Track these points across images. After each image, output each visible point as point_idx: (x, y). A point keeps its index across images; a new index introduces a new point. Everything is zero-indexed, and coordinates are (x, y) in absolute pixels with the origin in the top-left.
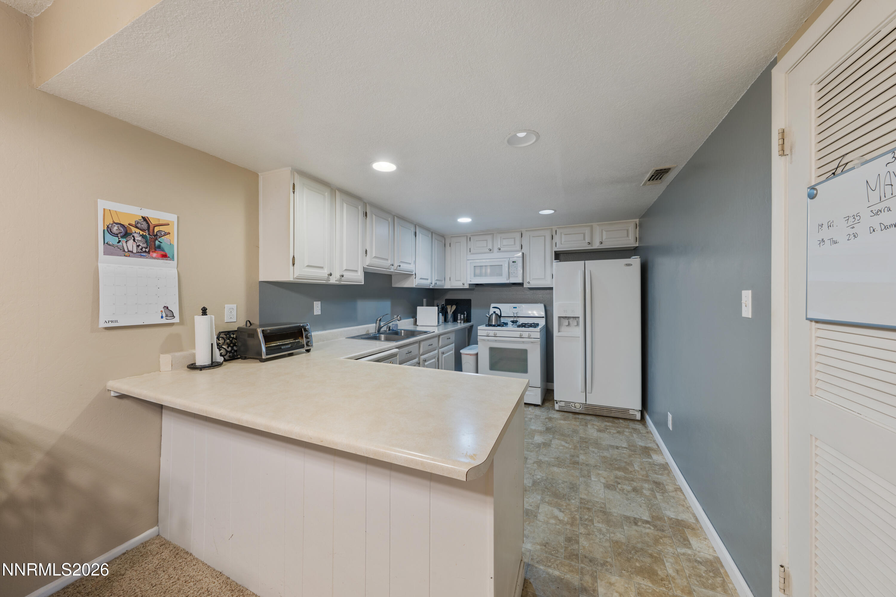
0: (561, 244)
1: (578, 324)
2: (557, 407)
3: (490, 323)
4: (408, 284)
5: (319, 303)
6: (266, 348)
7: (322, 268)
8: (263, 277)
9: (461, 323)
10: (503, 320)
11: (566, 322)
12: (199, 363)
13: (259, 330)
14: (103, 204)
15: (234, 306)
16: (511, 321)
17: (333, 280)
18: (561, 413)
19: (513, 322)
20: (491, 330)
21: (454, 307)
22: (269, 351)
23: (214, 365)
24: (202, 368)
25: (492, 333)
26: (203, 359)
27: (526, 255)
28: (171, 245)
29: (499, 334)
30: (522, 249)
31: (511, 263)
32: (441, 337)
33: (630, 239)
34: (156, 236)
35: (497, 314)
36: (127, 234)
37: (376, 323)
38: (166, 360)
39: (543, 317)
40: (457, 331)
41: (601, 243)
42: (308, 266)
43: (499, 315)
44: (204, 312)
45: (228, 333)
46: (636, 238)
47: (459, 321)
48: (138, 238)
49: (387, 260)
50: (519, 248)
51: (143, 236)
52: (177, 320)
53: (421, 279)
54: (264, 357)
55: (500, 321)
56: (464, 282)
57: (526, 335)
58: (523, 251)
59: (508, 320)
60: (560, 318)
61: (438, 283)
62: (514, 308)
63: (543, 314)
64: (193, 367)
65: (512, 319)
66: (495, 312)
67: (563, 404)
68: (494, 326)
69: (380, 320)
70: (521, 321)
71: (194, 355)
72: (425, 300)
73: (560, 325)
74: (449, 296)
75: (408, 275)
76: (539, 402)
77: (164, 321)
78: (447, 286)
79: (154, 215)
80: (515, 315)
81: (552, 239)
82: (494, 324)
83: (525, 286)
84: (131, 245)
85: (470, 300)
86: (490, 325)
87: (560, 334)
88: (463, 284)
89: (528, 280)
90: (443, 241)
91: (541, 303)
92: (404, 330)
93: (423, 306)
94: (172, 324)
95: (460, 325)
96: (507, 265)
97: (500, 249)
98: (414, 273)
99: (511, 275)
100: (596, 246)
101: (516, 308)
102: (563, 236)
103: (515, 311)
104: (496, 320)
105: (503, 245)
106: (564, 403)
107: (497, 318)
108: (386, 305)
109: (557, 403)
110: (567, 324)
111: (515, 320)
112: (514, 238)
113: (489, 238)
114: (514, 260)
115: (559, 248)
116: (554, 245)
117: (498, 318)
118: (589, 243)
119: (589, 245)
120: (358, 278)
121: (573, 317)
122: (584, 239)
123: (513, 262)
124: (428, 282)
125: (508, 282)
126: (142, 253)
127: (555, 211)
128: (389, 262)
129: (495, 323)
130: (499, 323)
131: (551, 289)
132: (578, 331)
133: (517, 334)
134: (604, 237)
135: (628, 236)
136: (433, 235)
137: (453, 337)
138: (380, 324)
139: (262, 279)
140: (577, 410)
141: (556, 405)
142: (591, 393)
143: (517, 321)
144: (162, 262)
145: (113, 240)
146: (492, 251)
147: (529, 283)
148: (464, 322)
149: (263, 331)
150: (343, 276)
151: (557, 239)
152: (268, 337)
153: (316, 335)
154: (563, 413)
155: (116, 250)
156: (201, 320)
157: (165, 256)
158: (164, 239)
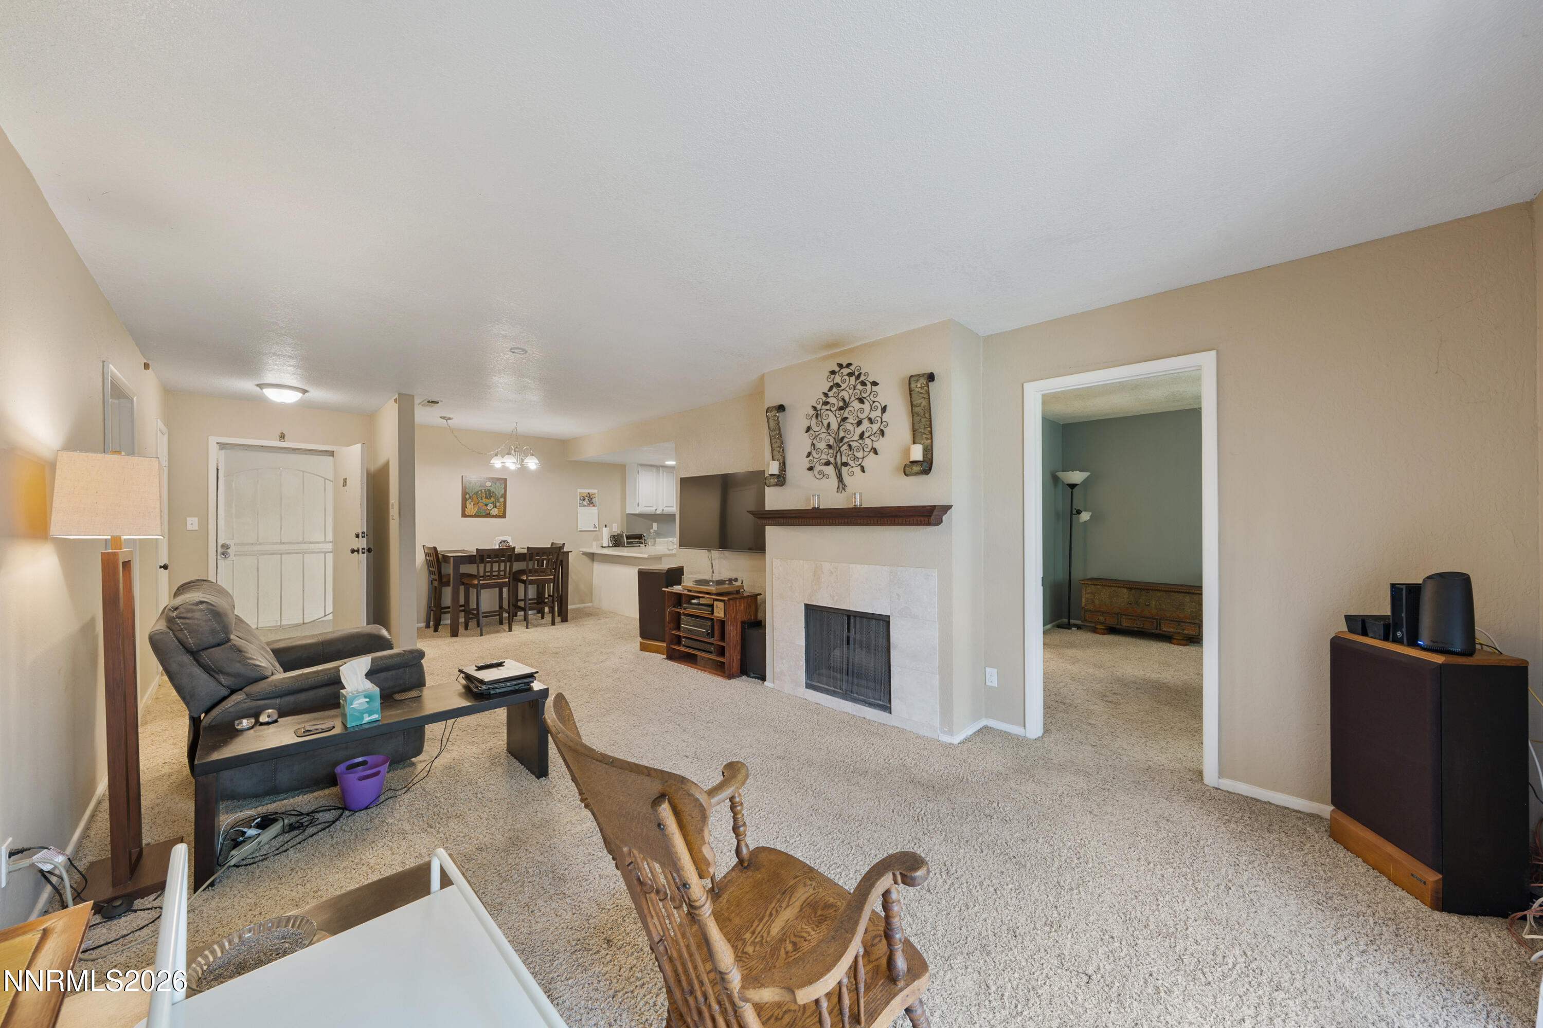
5: (656, 524)
6: (627, 542)
7: (653, 507)
13: (626, 535)
14: (579, 491)
15: (616, 525)
17: (658, 512)
22: (628, 543)
23: (609, 546)
24: (605, 547)
26: (605, 544)
34: (591, 499)
36: (584, 499)
38: (594, 543)
42: (646, 506)
44: (606, 526)
45: (614, 536)
51: (588, 499)
52: (597, 529)
54: (625, 545)
64: (603, 547)
77: (594, 529)
79: (591, 491)
84: (585, 503)
94: (596, 531)
120: (673, 510)
126: (588, 505)
139: (627, 512)
144: (593, 508)
145: (581, 502)
150: (663, 510)
152: (628, 537)
153: (651, 537)
155: (581, 505)
156: (604, 529)
157: (594, 506)
158: (594, 500)
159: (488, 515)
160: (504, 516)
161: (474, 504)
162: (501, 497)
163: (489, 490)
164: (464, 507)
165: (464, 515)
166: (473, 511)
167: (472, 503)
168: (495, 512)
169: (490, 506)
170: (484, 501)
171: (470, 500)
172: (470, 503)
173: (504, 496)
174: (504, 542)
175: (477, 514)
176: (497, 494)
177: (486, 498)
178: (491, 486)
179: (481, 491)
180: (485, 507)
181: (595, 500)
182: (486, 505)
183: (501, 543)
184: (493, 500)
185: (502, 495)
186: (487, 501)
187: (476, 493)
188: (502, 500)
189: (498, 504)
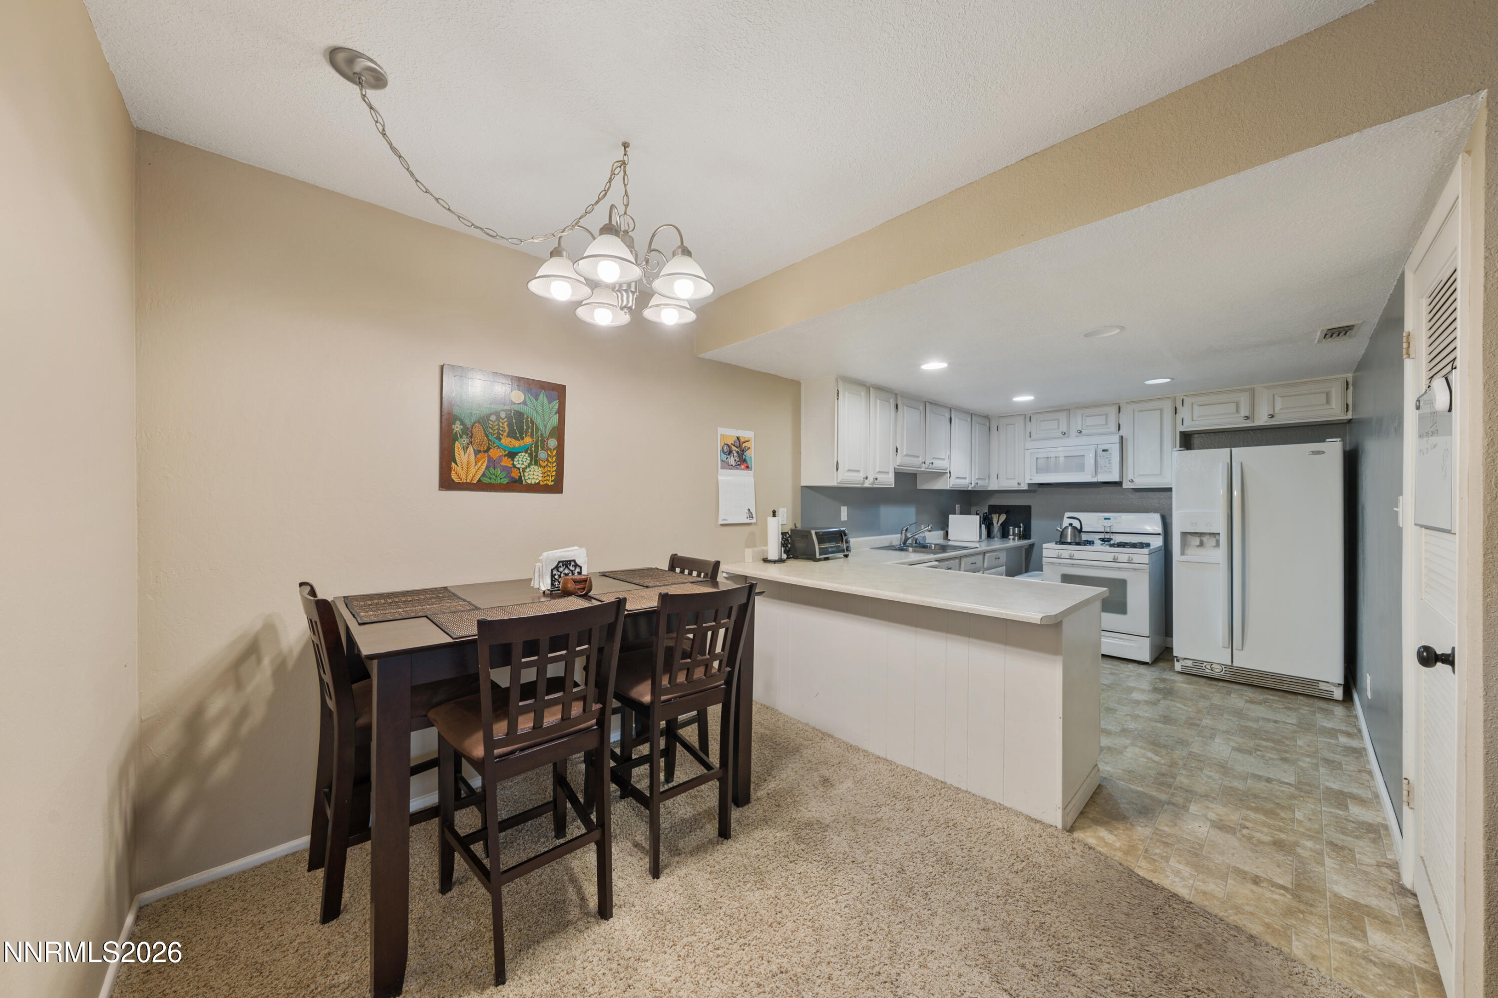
0: (1193, 420)
1: (1218, 545)
2: (1178, 666)
3: (1063, 540)
4: (939, 485)
5: (846, 508)
6: (820, 549)
7: (858, 471)
8: (804, 483)
9: (1014, 539)
10: (1084, 537)
11: (1196, 541)
12: (770, 558)
13: (813, 532)
14: (721, 431)
15: (797, 509)
16: (1099, 539)
17: (867, 484)
18: (1185, 676)
19: (1103, 540)
20: (1066, 551)
21: (1003, 517)
22: (822, 552)
23: (781, 561)
24: (775, 562)
25: (1065, 554)
26: (774, 555)
27: (1127, 439)
28: (751, 458)
29: (1077, 555)
30: (1119, 430)
31: (1100, 452)
32: (987, 555)
33: (1334, 406)
34: (743, 451)
35: (1075, 528)
36: (730, 452)
37: (902, 534)
38: (749, 552)
39: (1159, 534)
40: (1009, 550)
41: (1272, 416)
42: (848, 470)
43: (1079, 528)
44: (774, 514)
45: (789, 534)
46: (1347, 405)
47: (1011, 537)
48: (735, 454)
49: (918, 457)
50: (1113, 427)
51: (737, 452)
52: (755, 521)
53: (957, 478)
54: (818, 556)
55: (1080, 537)
56: (1020, 482)
57: (1123, 558)
58: (1122, 433)
59: (1095, 538)
60: (1184, 534)
61: (980, 482)
62: (1105, 519)
63: (1159, 529)
64: (766, 560)
65: (1102, 536)
66: (1071, 524)
67: (1189, 663)
68: (1070, 544)
69: (907, 530)
70: (1118, 539)
71: (767, 551)
72: (958, 506)
73: (1184, 545)
74: (995, 501)
75: (939, 474)
76: (1146, 658)
77: (748, 521)
78: (993, 486)
79: (744, 434)
80: (1108, 531)
81: (1176, 413)
82: (1069, 541)
83: (1124, 486)
84: (731, 461)
85: (1029, 507)
86: (1062, 542)
87: (1183, 558)
88: (1018, 484)
89: (1130, 477)
90: (987, 424)
91: (1155, 511)
92: (935, 545)
93: (955, 514)
94: (750, 524)
95: (1013, 542)
96: (1092, 455)
97: (1081, 432)
98: (948, 471)
99: (1099, 470)
100: (1262, 419)
101: (1109, 519)
102: (1196, 408)
103: (1107, 523)
104: (1073, 536)
105: (1087, 426)
106: (1191, 662)
107: (1074, 532)
108: (909, 513)
109: (1178, 661)
110: (1198, 543)
111: (1107, 536)
112: (1106, 415)
113: (1063, 417)
114: (1105, 447)
115: (1188, 427)
116: (1179, 422)
117: (1077, 532)
118: (1247, 418)
119: (1248, 421)
120: (888, 480)
121: (1210, 534)
122: (1238, 411)
123: (1104, 451)
124: (967, 481)
125: (1095, 480)
126: (737, 466)
127: (1172, 379)
128: (921, 460)
129: (1071, 539)
130: (1077, 540)
131: (1170, 490)
132: (1219, 555)
133: (1110, 557)
134: (1278, 406)
135: (1328, 401)
136: (973, 416)
137: (1003, 557)
138: (906, 536)
139: (803, 484)
140: (1216, 675)
141: (1176, 664)
142: (1242, 649)
143: (1110, 540)
144: (746, 472)
145: (724, 457)
146: (1066, 435)
147: (1132, 481)
148: (1020, 538)
149: (816, 533)
150: (876, 479)
151: (1184, 412)
152: (820, 539)
153: (853, 541)
154: (1189, 677)
155: (726, 465)
156: (772, 521)
157: (747, 467)
158: (747, 453)
159: (516, 485)
160: (557, 487)
161: (477, 452)
162: (551, 435)
163: (520, 415)
164: (447, 458)
165: (447, 483)
166: (473, 470)
167: (471, 449)
168: (534, 475)
169: (522, 460)
170: (508, 442)
171: (465, 440)
172: (465, 449)
173: (559, 432)
174: (566, 563)
175: (486, 480)
176: (541, 427)
177: (511, 434)
178: (524, 403)
179: (497, 414)
180: (506, 462)
181: (751, 454)
182: (512, 455)
183: (557, 568)
184: (528, 440)
185: (554, 428)
186: (515, 444)
187: (483, 421)
188: (553, 443)
189: (542, 455)
